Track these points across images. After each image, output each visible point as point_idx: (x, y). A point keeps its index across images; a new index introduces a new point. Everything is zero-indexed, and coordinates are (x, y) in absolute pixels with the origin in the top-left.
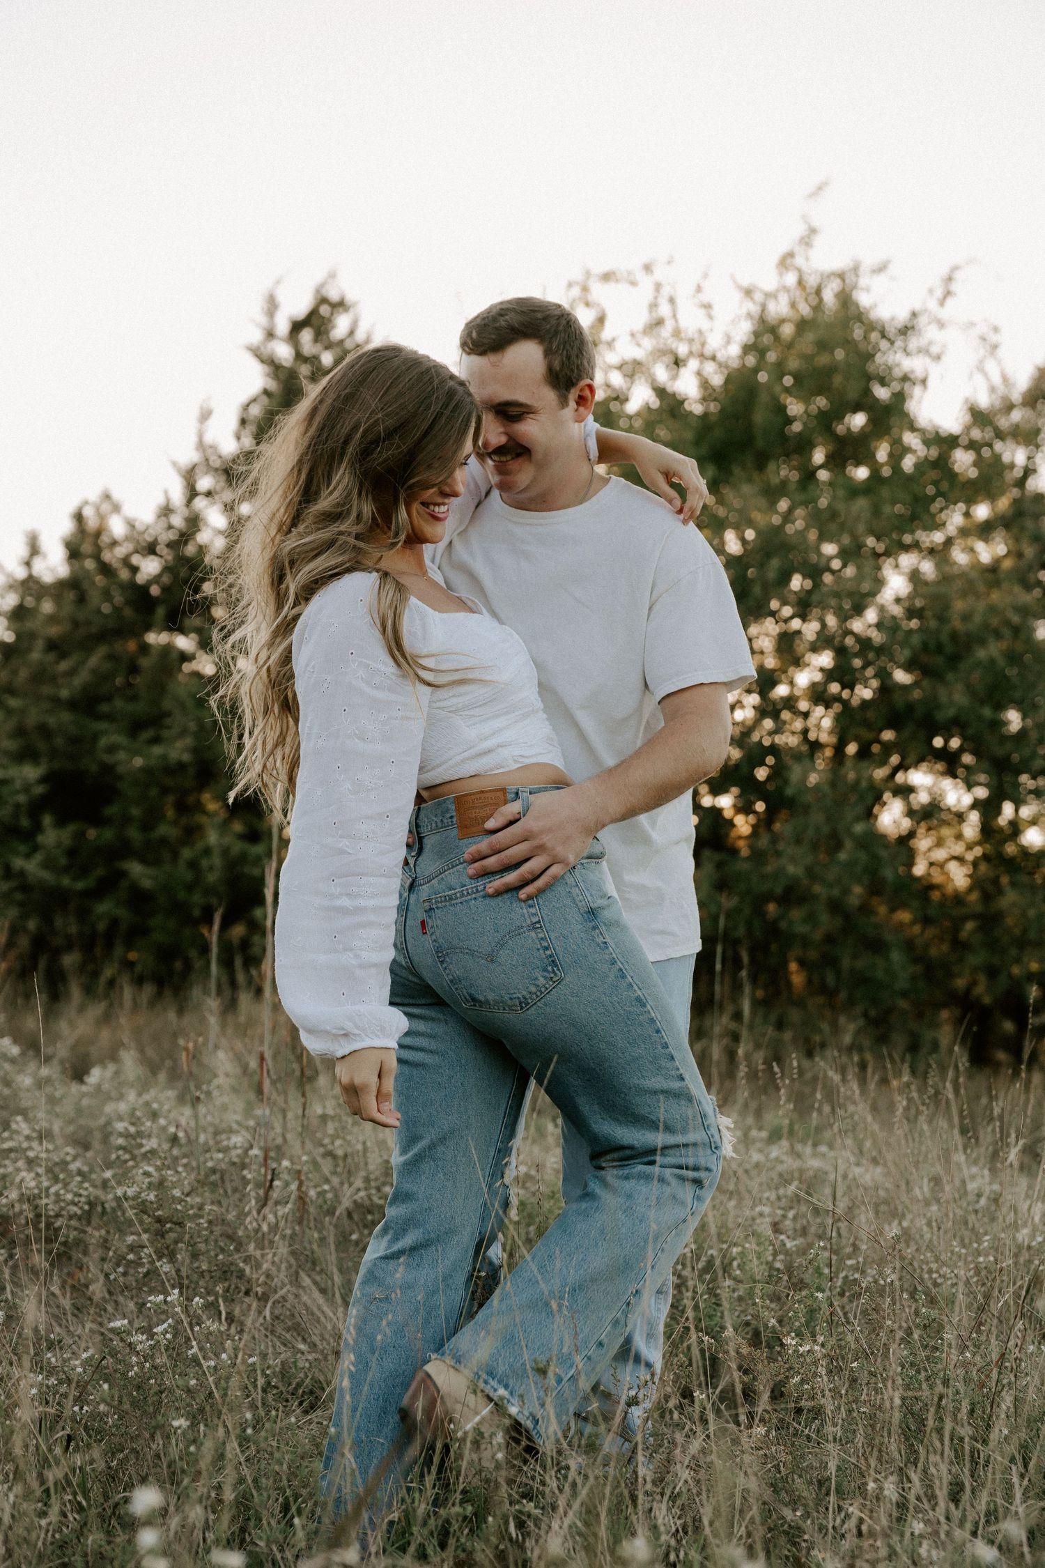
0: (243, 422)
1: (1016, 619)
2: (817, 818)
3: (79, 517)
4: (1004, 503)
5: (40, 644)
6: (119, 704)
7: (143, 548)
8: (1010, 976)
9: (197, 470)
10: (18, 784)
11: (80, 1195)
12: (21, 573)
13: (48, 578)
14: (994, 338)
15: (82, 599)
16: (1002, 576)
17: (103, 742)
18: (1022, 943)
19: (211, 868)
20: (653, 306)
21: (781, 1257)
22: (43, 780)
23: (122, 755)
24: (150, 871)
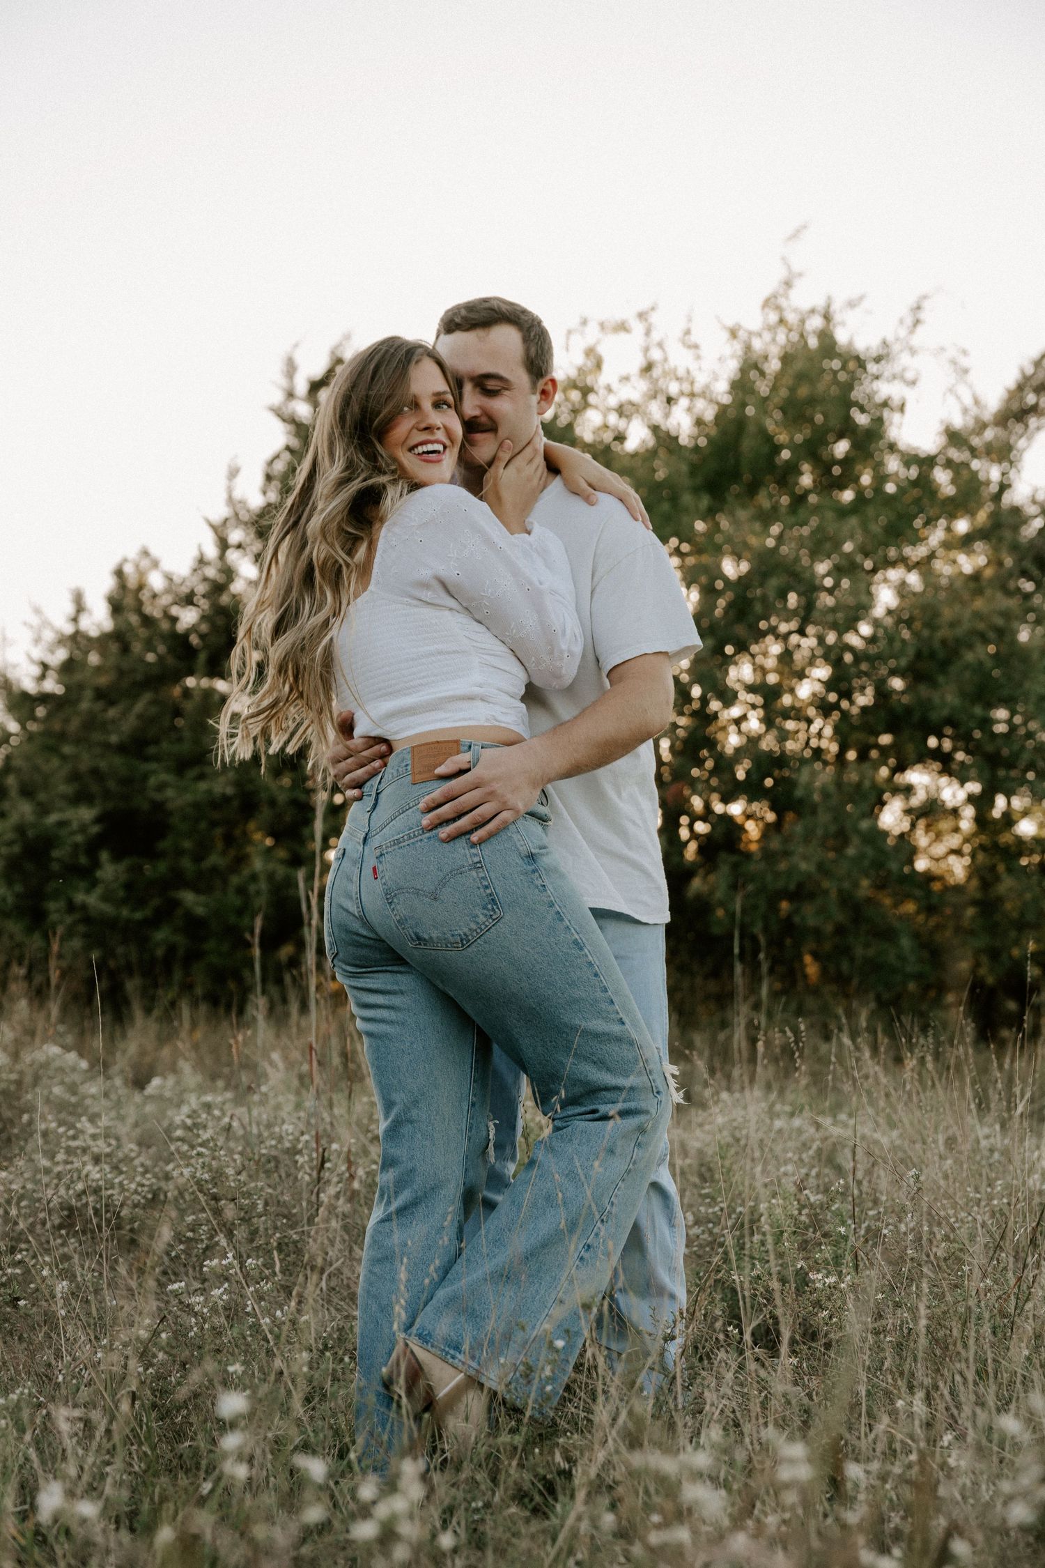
0: (269, 478)
1: (1000, 622)
2: (824, 817)
3: (119, 573)
4: (982, 516)
5: (88, 694)
6: (165, 746)
7: (181, 599)
8: (1010, 957)
9: (228, 524)
10: (75, 826)
11: (143, 1185)
12: (69, 629)
13: (94, 633)
14: (964, 362)
15: (125, 649)
16: (984, 583)
17: (152, 781)
18: (1022, 926)
19: (258, 893)
20: (646, 350)
21: (805, 1211)
22: (98, 820)
23: (170, 793)
24: (202, 898)
